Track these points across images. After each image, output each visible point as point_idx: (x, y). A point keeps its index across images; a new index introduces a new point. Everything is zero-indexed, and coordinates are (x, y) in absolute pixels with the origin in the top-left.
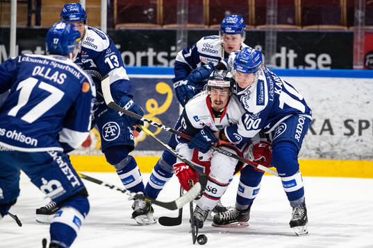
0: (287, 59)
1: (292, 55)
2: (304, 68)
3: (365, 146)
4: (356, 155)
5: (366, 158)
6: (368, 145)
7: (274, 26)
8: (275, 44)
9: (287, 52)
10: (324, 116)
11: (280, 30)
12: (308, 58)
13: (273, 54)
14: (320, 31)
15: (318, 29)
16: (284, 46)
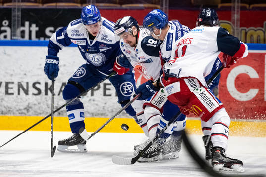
0: (30, 32)
1: (34, 28)
2: (44, 39)
3: (97, 105)
4: (89, 113)
5: (97, 115)
6: (99, 104)
7: (19, 4)
8: (20, 19)
9: (30, 26)
10: (62, 80)
11: (24, 7)
12: (47, 31)
13: (18, 27)
14: (58, 8)
15: (56, 6)
16: (27, 21)
